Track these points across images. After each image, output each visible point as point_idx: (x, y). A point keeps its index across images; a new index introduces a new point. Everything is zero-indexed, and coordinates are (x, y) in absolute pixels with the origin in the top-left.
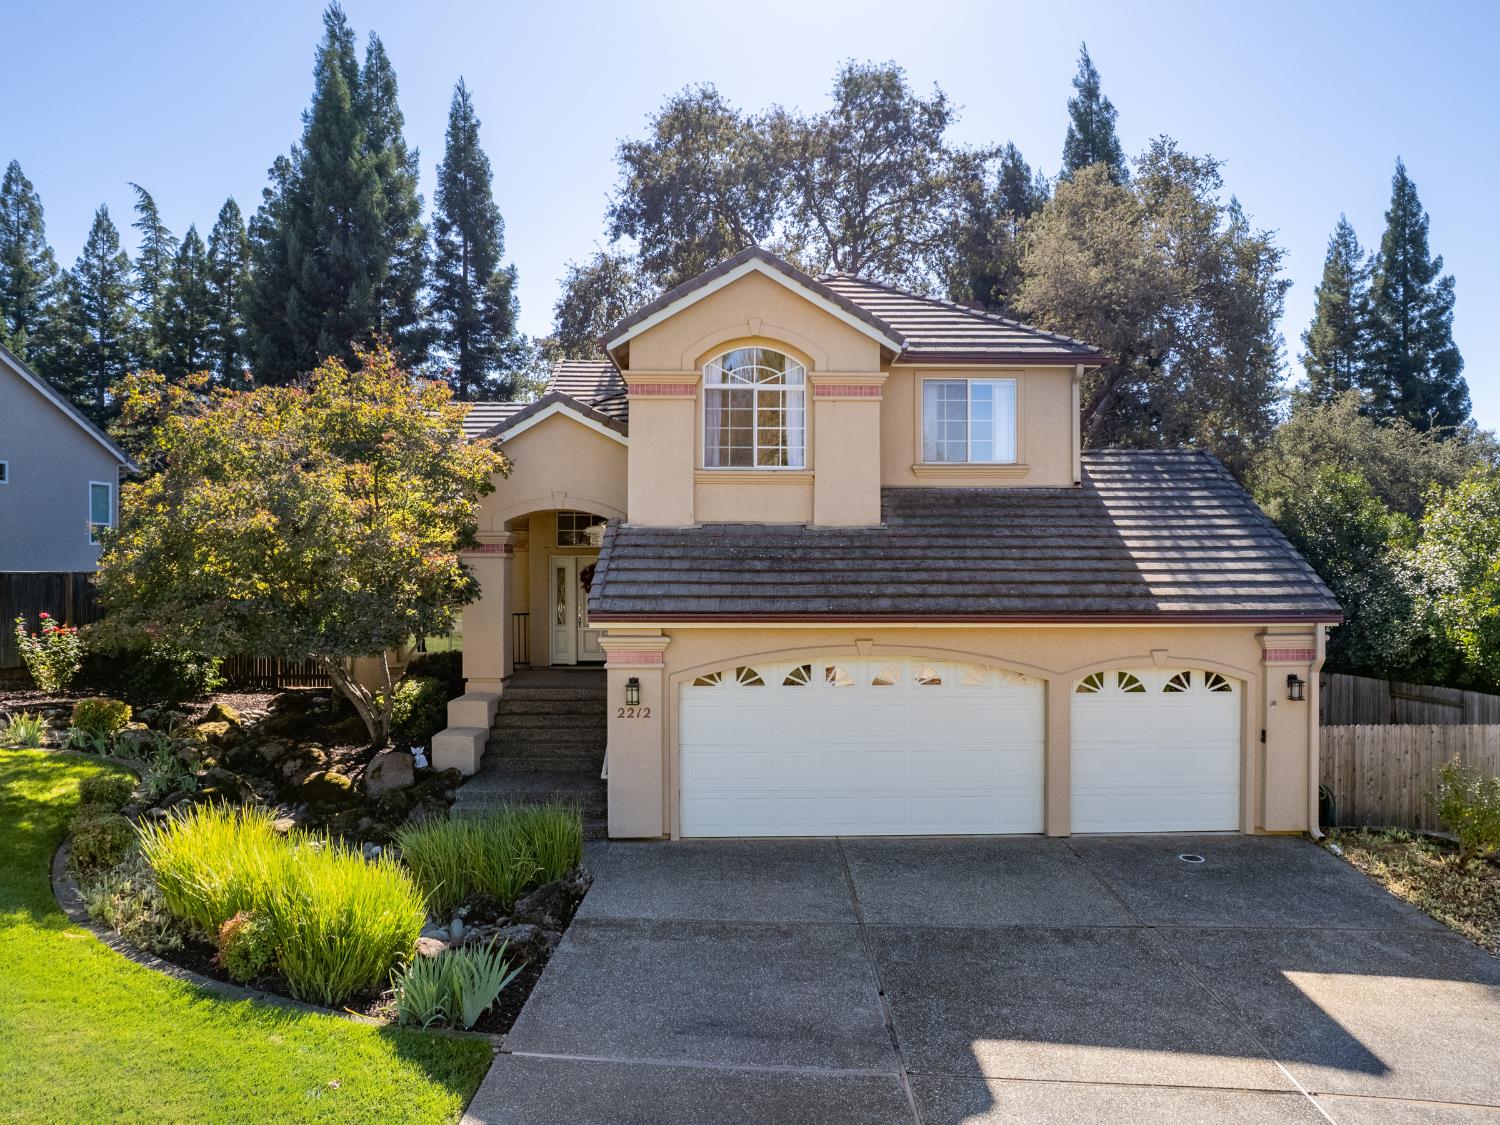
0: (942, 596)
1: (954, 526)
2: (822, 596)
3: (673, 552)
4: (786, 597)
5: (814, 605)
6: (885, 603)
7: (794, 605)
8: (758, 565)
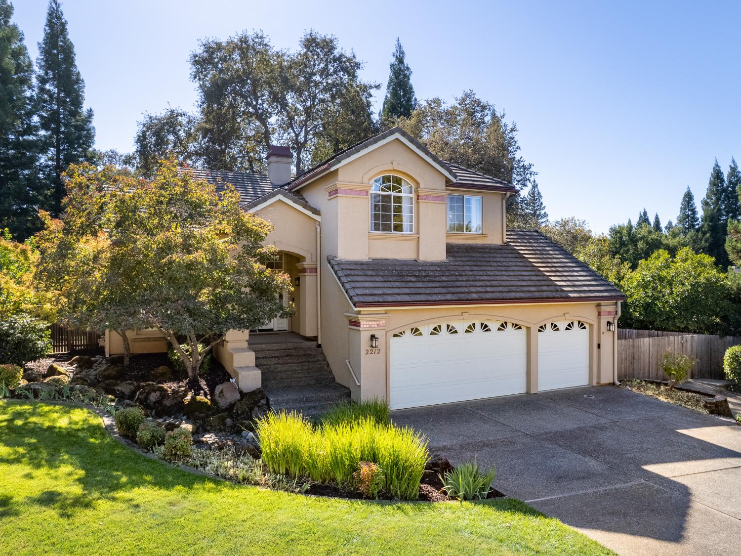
0: (494, 292)
1: (474, 261)
2: (449, 293)
3: (370, 273)
4: (435, 294)
5: (449, 297)
6: (475, 296)
7: (440, 297)
8: (413, 279)
